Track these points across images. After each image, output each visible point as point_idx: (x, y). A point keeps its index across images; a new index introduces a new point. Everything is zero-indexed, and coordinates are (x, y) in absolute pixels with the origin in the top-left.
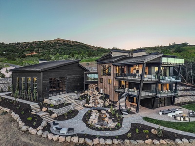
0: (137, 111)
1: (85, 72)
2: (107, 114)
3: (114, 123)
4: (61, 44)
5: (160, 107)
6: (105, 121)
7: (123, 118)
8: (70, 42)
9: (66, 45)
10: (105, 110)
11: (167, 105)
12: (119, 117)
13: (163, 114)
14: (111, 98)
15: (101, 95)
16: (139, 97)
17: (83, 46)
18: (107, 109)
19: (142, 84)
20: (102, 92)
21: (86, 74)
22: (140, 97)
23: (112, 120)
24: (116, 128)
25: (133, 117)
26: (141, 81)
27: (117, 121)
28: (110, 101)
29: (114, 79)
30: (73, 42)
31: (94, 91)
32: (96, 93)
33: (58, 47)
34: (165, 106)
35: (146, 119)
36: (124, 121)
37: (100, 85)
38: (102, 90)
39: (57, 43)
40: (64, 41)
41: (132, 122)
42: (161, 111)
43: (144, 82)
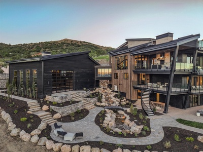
0: (166, 111)
1: (95, 67)
2: (125, 115)
3: (139, 127)
4: (69, 44)
5: (192, 106)
6: (125, 124)
7: (149, 119)
8: (78, 42)
9: (73, 45)
10: (123, 110)
11: (200, 105)
12: (144, 119)
13: (201, 115)
14: (128, 96)
15: (115, 93)
16: (168, 92)
17: (92, 46)
18: (125, 109)
19: (173, 75)
20: (116, 90)
21: (97, 69)
22: (170, 93)
23: (135, 122)
24: (144, 133)
25: (161, 119)
26: (171, 71)
27: (143, 124)
28: (127, 100)
29: (132, 73)
30: (81, 42)
31: (106, 89)
32: (109, 91)
33: (65, 47)
34: (198, 105)
35: (180, 121)
36: (152, 124)
37: (114, 81)
38: (116, 86)
39: (64, 43)
40: (72, 41)
41: (164, 126)
42: (198, 112)
43: (175, 73)
